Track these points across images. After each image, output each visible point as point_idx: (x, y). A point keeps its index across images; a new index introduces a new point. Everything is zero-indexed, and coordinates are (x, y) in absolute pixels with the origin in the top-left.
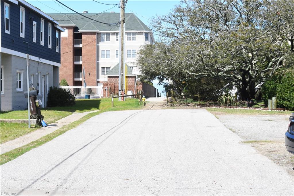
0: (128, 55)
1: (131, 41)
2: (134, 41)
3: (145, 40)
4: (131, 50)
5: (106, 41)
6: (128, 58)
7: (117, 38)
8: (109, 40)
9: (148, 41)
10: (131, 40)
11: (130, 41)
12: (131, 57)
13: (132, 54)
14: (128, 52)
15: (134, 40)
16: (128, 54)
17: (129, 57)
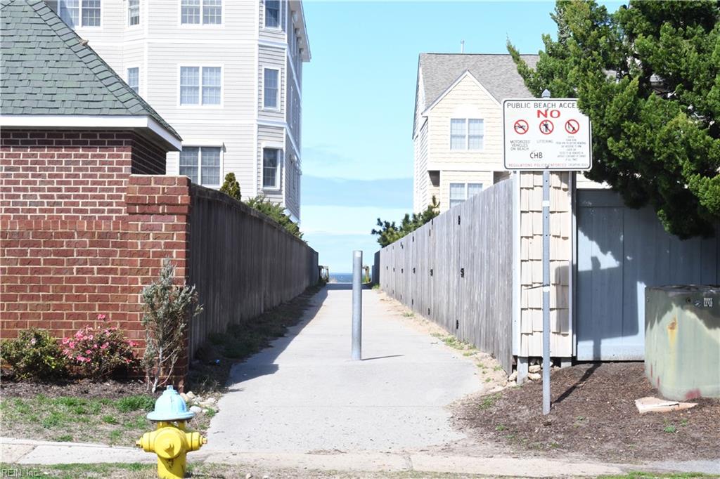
0: (186, 94)
1: (200, 25)
2: (210, 26)
3: (266, 25)
4: (197, 69)
5: (83, 24)
6: (184, 106)
7: (134, 14)
8: (98, 24)
9: (280, 28)
10: (198, 22)
11: (193, 26)
12: (196, 102)
13: (204, 88)
14: (186, 75)
15: (212, 21)
16: (182, 89)
17: (190, 102)
